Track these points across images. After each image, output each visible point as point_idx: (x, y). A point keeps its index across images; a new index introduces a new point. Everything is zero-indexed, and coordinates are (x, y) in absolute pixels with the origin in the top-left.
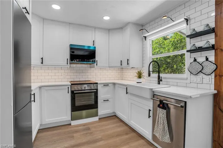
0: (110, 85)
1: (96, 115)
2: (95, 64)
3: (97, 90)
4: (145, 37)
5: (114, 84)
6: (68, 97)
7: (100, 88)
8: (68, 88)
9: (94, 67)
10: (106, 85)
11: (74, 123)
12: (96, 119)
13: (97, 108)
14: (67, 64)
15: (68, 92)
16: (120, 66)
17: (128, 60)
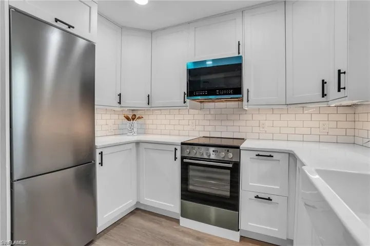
0: (276, 156)
8: (175, 150)
10: (265, 155)
11: (185, 223)
12: (234, 236)
14: (185, 102)
15: (176, 158)
16: (321, 99)
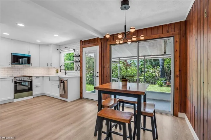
0: (40, 77)
1: (31, 95)
2: (30, 65)
3: (32, 80)
4: (61, 52)
5: (43, 77)
6: (12, 85)
7: (33, 79)
8: (12, 79)
9: (29, 67)
10: (38, 77)
11: (15, 101)
12: (31, 97)
13: (32, 91)
14: (10, 65)
15: (12, 82)
16: (47, 66)
17: (51, 64)
